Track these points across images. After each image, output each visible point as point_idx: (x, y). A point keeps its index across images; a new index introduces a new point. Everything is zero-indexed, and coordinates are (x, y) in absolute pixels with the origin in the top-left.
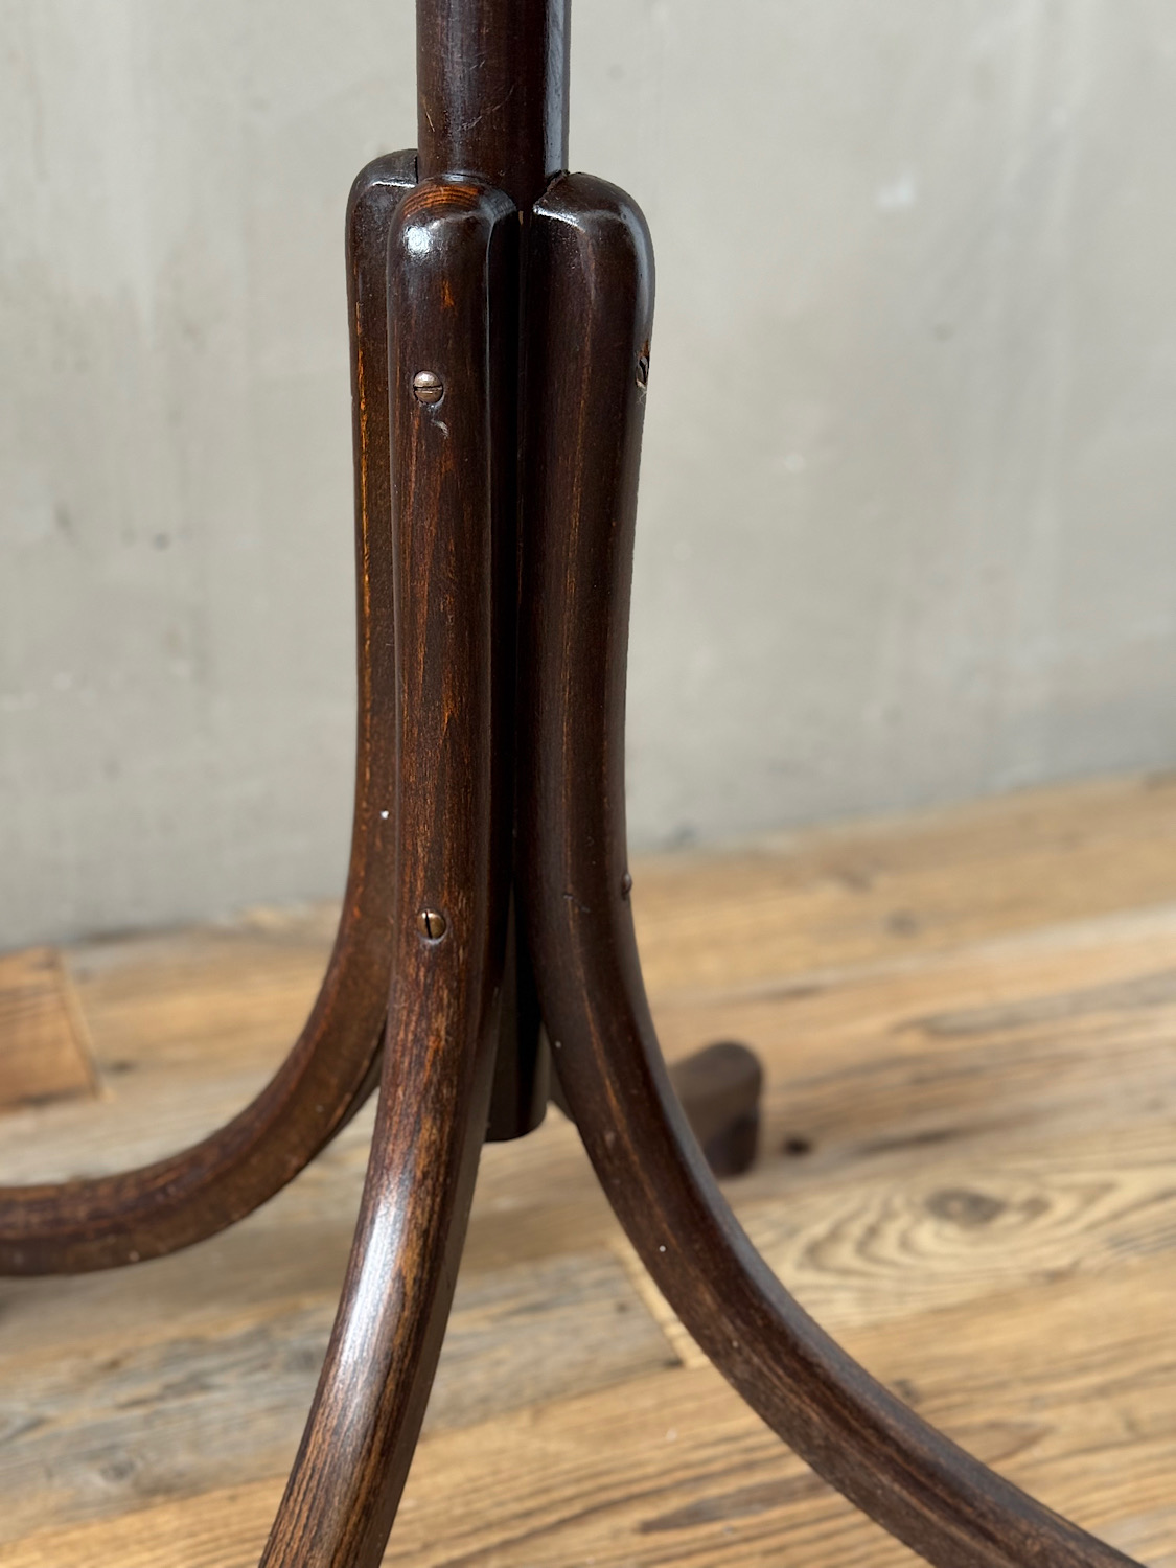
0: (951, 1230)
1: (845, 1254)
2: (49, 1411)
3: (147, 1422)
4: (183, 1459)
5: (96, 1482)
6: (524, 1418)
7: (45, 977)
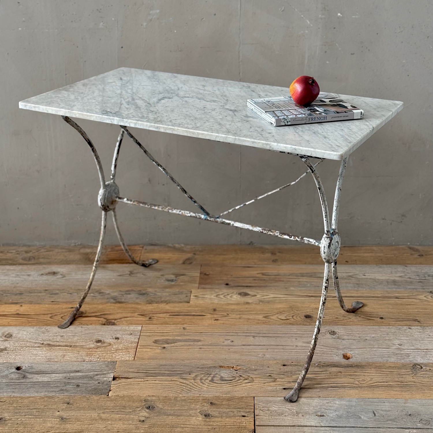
0: (239, 296)
1: (222, 296)
2: (111, 293)
3: (121, 296)
4: (123, 300)
5: (112, 300)
6: (165, 304)
7: (141, 249)
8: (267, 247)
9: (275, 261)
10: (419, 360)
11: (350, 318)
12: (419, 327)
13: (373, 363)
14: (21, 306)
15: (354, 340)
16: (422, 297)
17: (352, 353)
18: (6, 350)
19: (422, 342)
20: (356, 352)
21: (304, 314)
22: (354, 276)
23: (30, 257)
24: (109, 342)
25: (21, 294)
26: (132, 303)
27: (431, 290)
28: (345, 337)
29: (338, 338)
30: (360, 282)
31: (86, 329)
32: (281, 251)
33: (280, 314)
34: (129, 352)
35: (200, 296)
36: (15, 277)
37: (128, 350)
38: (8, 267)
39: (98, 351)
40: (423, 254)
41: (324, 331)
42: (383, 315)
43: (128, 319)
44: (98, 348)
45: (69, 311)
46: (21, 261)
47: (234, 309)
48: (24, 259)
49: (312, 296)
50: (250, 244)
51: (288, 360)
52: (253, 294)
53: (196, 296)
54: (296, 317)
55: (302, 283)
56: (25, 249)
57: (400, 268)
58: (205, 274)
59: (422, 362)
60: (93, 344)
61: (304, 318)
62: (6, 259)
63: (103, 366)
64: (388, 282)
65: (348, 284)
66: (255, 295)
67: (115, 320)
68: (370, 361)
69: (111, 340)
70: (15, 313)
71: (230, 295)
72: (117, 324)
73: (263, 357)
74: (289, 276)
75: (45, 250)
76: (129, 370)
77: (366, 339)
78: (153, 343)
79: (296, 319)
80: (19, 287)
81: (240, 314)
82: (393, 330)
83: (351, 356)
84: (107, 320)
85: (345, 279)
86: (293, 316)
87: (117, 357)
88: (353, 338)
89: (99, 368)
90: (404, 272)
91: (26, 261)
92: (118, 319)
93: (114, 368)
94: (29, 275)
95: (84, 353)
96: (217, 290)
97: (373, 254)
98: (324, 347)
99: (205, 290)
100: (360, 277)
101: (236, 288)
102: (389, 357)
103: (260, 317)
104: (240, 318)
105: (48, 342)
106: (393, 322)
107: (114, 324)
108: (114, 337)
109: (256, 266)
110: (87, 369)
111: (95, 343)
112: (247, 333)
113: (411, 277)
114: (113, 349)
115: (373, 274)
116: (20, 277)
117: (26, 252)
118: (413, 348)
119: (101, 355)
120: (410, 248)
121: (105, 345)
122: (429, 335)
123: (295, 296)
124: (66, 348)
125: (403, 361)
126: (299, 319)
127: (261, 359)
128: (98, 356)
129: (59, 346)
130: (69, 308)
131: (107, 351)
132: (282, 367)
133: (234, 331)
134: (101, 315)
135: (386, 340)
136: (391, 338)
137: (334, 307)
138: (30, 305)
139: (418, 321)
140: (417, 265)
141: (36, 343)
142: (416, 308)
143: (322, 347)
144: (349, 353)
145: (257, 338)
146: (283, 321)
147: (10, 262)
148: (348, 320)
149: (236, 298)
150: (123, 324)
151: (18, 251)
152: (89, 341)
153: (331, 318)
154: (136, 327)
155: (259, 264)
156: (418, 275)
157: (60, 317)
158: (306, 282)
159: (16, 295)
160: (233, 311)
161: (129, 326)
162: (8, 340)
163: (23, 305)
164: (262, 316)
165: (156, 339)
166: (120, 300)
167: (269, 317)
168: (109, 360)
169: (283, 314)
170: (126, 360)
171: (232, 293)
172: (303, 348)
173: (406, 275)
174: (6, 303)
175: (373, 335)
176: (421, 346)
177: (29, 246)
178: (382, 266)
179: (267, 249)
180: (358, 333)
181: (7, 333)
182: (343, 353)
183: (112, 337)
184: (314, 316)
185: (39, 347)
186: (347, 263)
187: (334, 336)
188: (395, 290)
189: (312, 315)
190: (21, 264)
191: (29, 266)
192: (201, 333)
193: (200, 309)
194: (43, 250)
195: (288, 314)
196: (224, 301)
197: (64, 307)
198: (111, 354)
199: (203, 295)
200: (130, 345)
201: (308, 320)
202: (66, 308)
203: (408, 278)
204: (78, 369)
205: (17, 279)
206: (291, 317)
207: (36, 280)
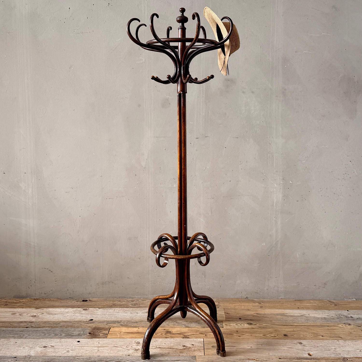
8: (256, 300)
9: (261, 307)
10: (346, 356)
11: (307, 336)
12: (342, 340)
13: (323, 357)
14: (139, 328)
15: (312, 347)
16: (340, 326)
17: (312, 353)
18: (139, 350)
19: (345, 347)
20: (314, 352)
21: (284, 334)
22: (304, 315)
23: (135, 304)
24: (189, 346)
25: (137, 322)
26: (194, 328)
27: (344, 322)
28: (307, 345)
29: (304, 346)
30: (308, 319)
31: (175, 340)
32: (263, 302)
33: (271, 334)
34: (201, 351)
35: (228, 324)
36: (131, 314)
37: (200, 351)
38: (125, 309)
39: (185, 351)
40: (337, 304)
41: (296, 342)
42: (323, 335)
43: (195, 335)
44: (185, 349)
45: (164, 331)
46: (131, 306)
47: (247, 331)
48: (132, 305)
49: (285, 325)
50: (246, 298)
51: (281, 356)
52: (254, 324)
53: (226, 324)
54: (279, 335)
55: (278, 319)
56: (131, 299)
57: (327, 311)
58: (227, 313)
59: (347, 357)
60: (182, 347)
61: (284, 336)
62: (123, 305)
63: (190, 358)
64: (322, 319)
65: (301, 319)
66: (256, 325)
67: (188, 336)
68: (322, 356)
69: (190, 346)
70: (137, 332)
71: (243, 324)
72: (190, 337)
73: (268, 355)
74: (271, 315)
75: (141, 300)
76: (204, 360)
77: (318, 346)
78: (212, 348)
79: (279, 336)
80: (134, 319)
81: (251, 334)
82: (330, 342)
83: (312, 355)
84: (184, 336)
85: (300, 317)
86: (277, 335)
87: (195, 354)
88: (311, 346)
89: (188, 359)
90: (329, 313)
91: (134, 306)
92: (189, 335)
93: (196, 359)
94: (137, 313)
95: (179, 352)
96: (236, 322)
97: (311, 304)
98: (298, 350)
99: (229, 322)
100: (307, 316)
101: (245, 320)
102: (331, 354)
103: (261, 335)
104: (251, 336)
105: (159, 346)
106: (329, 338)
107: (188, 338)
108: (191, 344)
109: (252, 309)
110: (182, 359)
111: (183, 347)
112: (257, 343)
113: (333, 316)
114: (192, 350)
115: (313, 315)
116: (133, 314)
117: (132, 301)
118: (341, 350)
119: (187, 352)
120: (329, 301)
121: (188, 348)
122: (348, 344)
123: (276, 325)
124: (169, 349)
125: (338, 357)
126: (281, 336)
127: (268, 356)
128: (186, 353)
129: (165, 348)
130: (163, 330)
131: (190, 351)
132: (279, 359)
133: (251, 342)
134: (180, 333)
135: (328, 347)
136: (330, 346)
137: (297, 330)
138: (143, 328)
139: (341, 338)
140: (335, 310)
141: (153, 346)
142: (339, 331)
143: (297, 350)
144: (311, 353)
145: (263, 346)
146: (273, 337)
147: (126, 306)
148: (306, 337)
149: (246, 326)
150: (193, 338)
151: (128, 301)
152: (179, 346)
153: (297, 336)
154: (200, 340)
155: (253, 309)
156: (336, 315)
157: (160, 334)
158: (280, 318)
159: (134, 323)
160: (246, 332)
161: (197, 339)
162: (139, 345)
163: (140, 328)
164: (262, 335)
165: (213, 345)
166: (188, 326)
167: (266, 335)
168: (192, 355)
169: (272, 334)
170: (201, 355)
171: (244, 323)
172: (288, 350)
173: (330, 315)
174: (130, 327)
175: (321, 345)
176: (345, 350)
177: (133, 298)
178: (317, 310)
179: (256, 301)
180: (313, 343)
181: (137, 341)
182: (308, 353)
183: (190, 344)
184: (288, 335)
185: (155, 348)
186: (298, 308)
187: (302, 345)
188: (326, 322)
189: (287, 334)
190: (131, 307)
191: (135, 308)
192: (234, 343)
193: (230, 331)
194: (140, 300)
195: (275, 334)
196: (241, 327)
197: (160, 329)
198: (192, 352)
199: (229, 324)
200: (200, 348)
201: (286, 337)
202: (162, 330)
203: (331, 317)
204: (178, 359)
205: (132, 315)
206: (277, 336)
207: (142, 316)
